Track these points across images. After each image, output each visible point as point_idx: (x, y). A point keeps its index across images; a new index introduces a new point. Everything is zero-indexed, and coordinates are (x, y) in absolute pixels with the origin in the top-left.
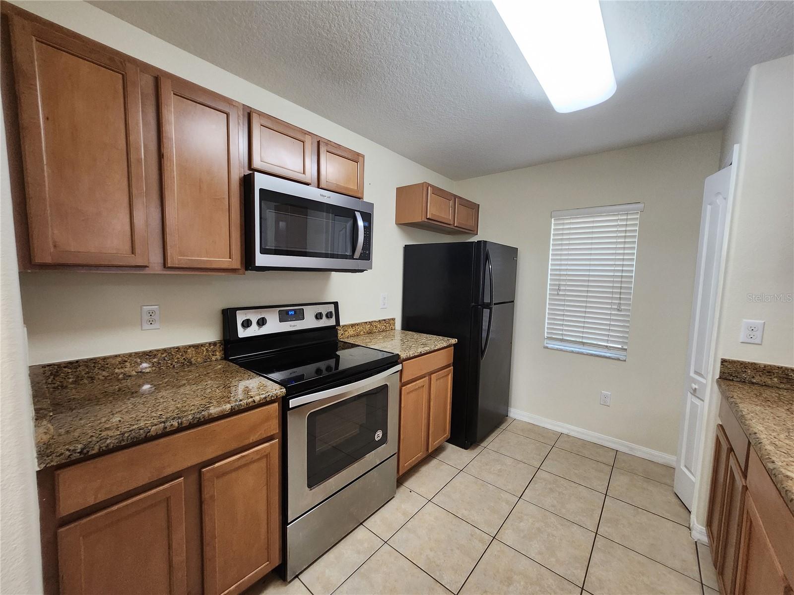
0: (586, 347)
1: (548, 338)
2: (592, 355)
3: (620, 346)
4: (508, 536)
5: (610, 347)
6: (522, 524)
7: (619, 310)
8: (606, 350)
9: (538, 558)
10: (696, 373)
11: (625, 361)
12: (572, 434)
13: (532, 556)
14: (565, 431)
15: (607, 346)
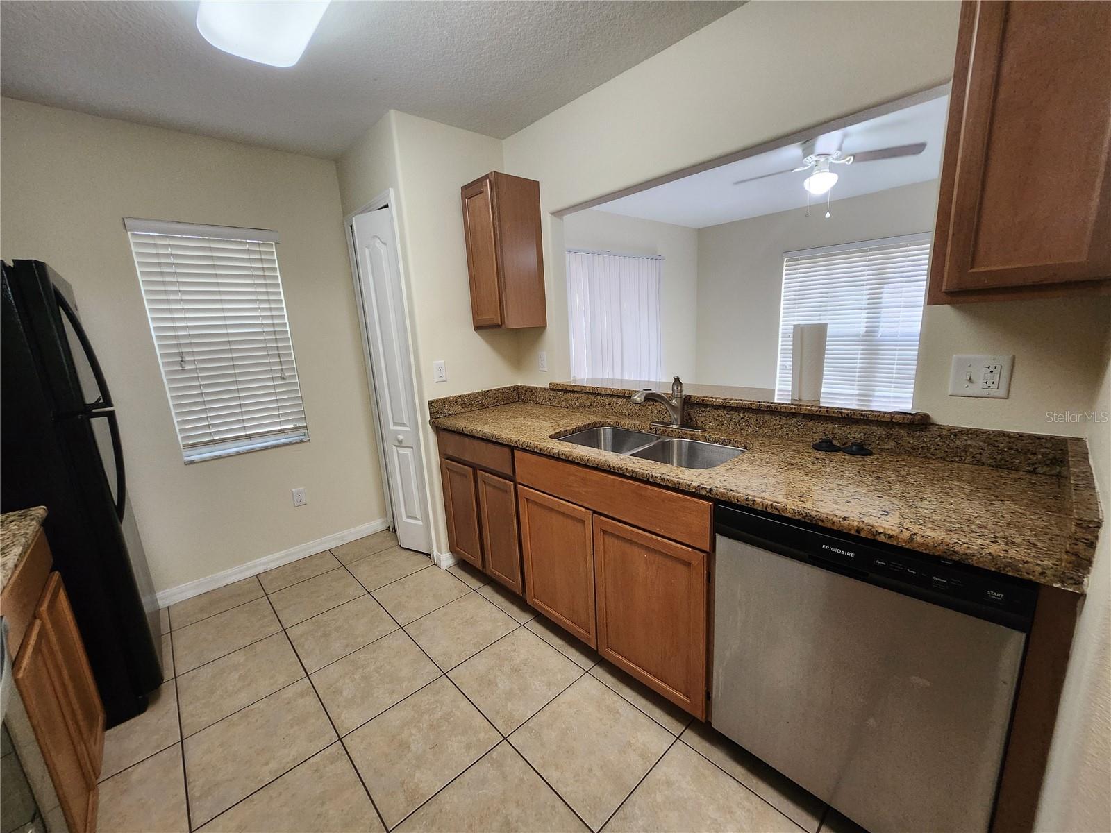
0: (254, 441)
1: (187, 447)
2: (267, 448)
3: (292, 426)
4: (349, 718)
5: (286, 429)
6: (345, 693)
7: (283, 378)
8: (282, 436)
9: (396, 698)
10: (396, 424)
11: (309, 441)
12: (271, 566)
13: (389, 703)
14: (260, 570)
15: (280, 431)
